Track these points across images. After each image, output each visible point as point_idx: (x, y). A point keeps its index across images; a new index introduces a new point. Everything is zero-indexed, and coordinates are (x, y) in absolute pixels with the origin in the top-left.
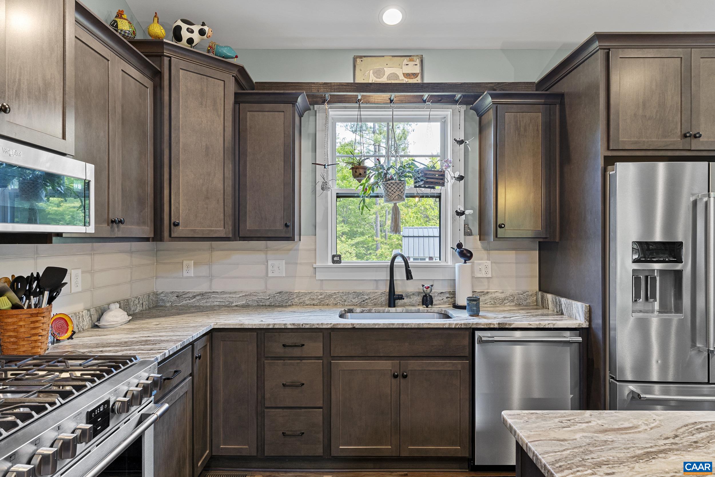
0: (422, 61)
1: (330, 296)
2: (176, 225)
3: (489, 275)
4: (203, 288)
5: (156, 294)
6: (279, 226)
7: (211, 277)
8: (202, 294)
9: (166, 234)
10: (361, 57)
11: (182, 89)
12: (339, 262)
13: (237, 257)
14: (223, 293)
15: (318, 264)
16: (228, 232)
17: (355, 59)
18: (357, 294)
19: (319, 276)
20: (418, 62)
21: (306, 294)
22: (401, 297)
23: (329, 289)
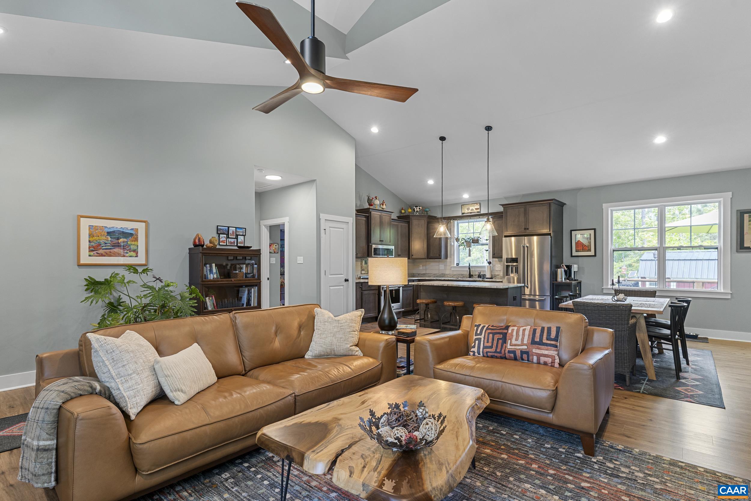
0: (480, 204)
1: (455, 275)
2: (413, 255)
3: (500, 269)
4: (424, 272)
5: (414, 274)
6: (438, 255)
7: (426, 270)
8: (424, 274)
9: (411, 257)
10: (463, 205)
11: (414, 224)
12: (458, 265)
13: (432, 264)
14: (429, 274)
15: (452, 266)
16: (425, 256)
17: (462, 205)
18: (462, 275)
19: (452, 269)
20: (479, 205)
21: (448, 274)
22: (472, 275)
23: (455, 273)
